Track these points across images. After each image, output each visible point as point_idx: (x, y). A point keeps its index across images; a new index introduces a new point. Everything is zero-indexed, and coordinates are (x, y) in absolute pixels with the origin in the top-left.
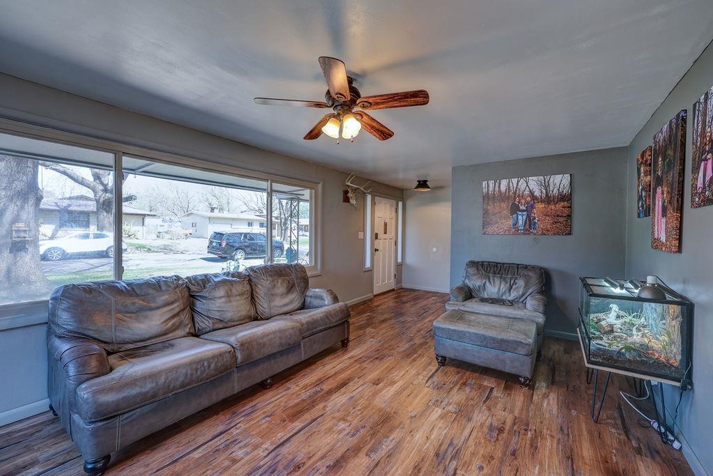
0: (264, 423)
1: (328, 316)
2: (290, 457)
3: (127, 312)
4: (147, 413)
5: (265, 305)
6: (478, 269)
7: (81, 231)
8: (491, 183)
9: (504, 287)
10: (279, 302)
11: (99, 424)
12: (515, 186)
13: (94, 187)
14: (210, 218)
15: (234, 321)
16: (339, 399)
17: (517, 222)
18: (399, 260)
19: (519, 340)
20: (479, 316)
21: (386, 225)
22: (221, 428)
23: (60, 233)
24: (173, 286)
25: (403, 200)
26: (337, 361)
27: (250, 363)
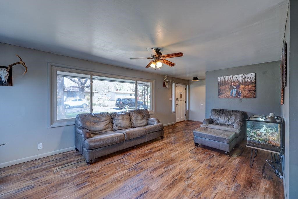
0: (133, 158)
1: (155, 127)
2: (141, 166)
3: (95, 122)
4: (101, 150)
5: (135, 123)
6: (216, 112)
7: (73, 99)
8: (222, 78)
9: (226, 119)
10: (139, 122)
11: (90, 151)
12: (231, 78)
13: (78, 83)
14: (116, 93)
15: (124, 127)
16: (157, 154)
17: (233, 93)
18: (187, 109)
19: (224, 137)
20: (212, 129)
21: (181, 95)
22: (121, 158)
23: (68, 99)
24: (107, 115)
25: (189, 84)
26: (159, 143)
27: (129, 140)
